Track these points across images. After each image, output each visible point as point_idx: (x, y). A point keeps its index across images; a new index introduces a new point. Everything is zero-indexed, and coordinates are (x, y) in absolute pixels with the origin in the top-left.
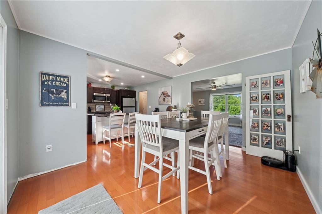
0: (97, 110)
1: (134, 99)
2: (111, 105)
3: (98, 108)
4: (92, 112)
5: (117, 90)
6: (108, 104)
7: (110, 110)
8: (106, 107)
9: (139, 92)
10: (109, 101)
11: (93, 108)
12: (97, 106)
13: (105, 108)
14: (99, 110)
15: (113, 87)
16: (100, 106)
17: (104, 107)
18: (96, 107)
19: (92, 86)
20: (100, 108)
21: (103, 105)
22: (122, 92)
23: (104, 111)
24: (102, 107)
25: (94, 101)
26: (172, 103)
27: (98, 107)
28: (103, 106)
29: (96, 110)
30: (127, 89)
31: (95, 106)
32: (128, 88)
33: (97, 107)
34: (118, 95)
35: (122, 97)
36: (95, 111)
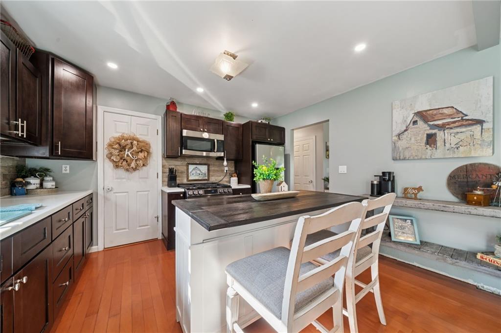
0: (190, 178)
1: (281, 148)
2: (225, 163)
3: (194, 172)
4: (178, 182)
5: (240, 125)
6: (218, 163)
7: (220, 178)
8: (213, 169)
9: (293, 130)
10: (222, 154)
11: (182, 172)
12: (191, 167)
13: (211, 173)
14: (197, 178)
15: (229, 116)
16: (199, 167)
17: (208, 170)
18: (188, 169)
19: (178, 110)
20: (198, 172)
21: (205, 164)
22: (254, 129)
23: (208, 180)
24: (204, 169)
25: (184, 151)
26: (493, 153)
27: (194, 169)
28: (206, 166)
29: (188, 178)
30: (264, 121)
31: (185, 168)
32: (266, 119)
33: (190, 170)
34: (241, 138)
35: (252, 141)
36: (185, 181)
